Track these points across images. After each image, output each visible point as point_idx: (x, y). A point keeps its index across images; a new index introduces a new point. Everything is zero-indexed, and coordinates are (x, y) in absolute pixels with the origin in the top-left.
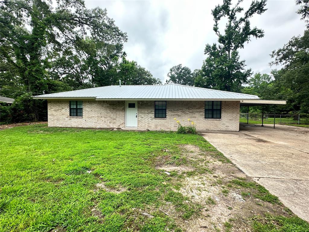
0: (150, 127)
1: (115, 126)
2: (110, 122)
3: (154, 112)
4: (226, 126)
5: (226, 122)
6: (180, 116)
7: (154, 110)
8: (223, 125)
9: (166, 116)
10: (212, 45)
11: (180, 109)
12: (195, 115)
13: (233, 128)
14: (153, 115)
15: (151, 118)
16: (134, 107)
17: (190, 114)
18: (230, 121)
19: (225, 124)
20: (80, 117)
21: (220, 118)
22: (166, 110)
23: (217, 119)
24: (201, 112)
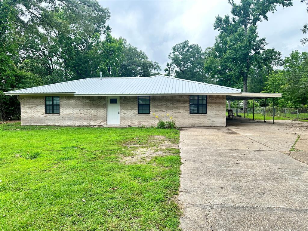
0: (133, 124)
1: (96, 123)
2: (90, 119)
3: (137, 108)
4: (212, 122)
5: (212, 117)
6: (164, 111)
7: (137, 106)
8: (209, 120)
9: (150, 111)
10: (223, 18)
11: (165, 105)
12: (179, 110)
13: (219, 123)
14: (136, 111)
15: (134, 114)
16: (117, 103)
17: (175, 109)
18: (216, 116)
19: (211, 119)
20: (57, 114)
21: (206, 113)
22: (149, 105)
23: (203, 114)
24: (186, 107)
